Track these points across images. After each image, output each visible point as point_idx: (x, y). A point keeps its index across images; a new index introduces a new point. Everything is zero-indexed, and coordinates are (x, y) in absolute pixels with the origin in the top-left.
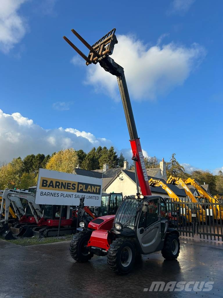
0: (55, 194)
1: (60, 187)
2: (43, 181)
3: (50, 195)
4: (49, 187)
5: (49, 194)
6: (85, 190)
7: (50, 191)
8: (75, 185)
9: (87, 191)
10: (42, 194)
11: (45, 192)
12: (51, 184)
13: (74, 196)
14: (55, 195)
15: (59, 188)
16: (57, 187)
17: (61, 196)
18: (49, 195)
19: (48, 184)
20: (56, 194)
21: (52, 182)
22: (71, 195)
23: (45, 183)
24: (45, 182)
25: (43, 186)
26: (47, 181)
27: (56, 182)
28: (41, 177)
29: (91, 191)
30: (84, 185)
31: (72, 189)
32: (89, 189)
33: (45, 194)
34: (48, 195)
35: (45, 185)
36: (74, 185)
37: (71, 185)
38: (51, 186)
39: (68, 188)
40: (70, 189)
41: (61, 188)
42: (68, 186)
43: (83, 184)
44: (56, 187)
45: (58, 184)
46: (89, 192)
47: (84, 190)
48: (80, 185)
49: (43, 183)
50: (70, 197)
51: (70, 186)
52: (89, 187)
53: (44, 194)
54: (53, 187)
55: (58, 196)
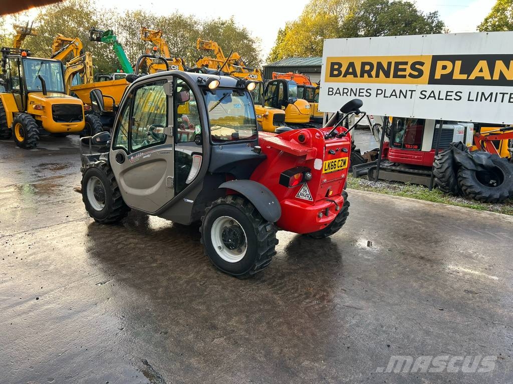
0: (361, 91)
1: (374, 73)
2: (333, 64)
3: (349, 94)
4: (345, 76)
5: (346, 91)
6: (464, 77)
7: (349, 86)
8: (422, 64)
9: (472, 77)
10: (330, 92)
11: (338, 89)
12: (351, 70)
13: (417, 95)
14: (361, 94)
15: (370, 76)
16: (366, 75)
17: (377, 94)
18: (346, 93)
19: (343, 70)
20: (364, 91)
21: (352, 65)
22: (409, 93)
23: (336, 70)
24: (336, 67)
25: (332, 75)
26: (340, 65)
27: (363, 64)
28: (328, 58)
29: (487, 77)
30: (458, 64)
31: (411, 75)
32: (481, 71)
33: (338, 92)
34: (343, 93)
35: (336, 73)
36: (417, 66)
37: (408, 67)
38: (350, 74)
39: (396, 76)
40: (404, 76)
41: (377, 76)
42: (397, 69)
43: (453, 59)
44: (362, 76)
45: (367, 68)
46: (480, 81)
47: (457, 76)
48: (440, 64)
49: (332, 70)
50: (405, 97)
51: (404, 70)
52: (483, 64)
53: (334, 92)
54: (356, 76)
55: (369, 95)
